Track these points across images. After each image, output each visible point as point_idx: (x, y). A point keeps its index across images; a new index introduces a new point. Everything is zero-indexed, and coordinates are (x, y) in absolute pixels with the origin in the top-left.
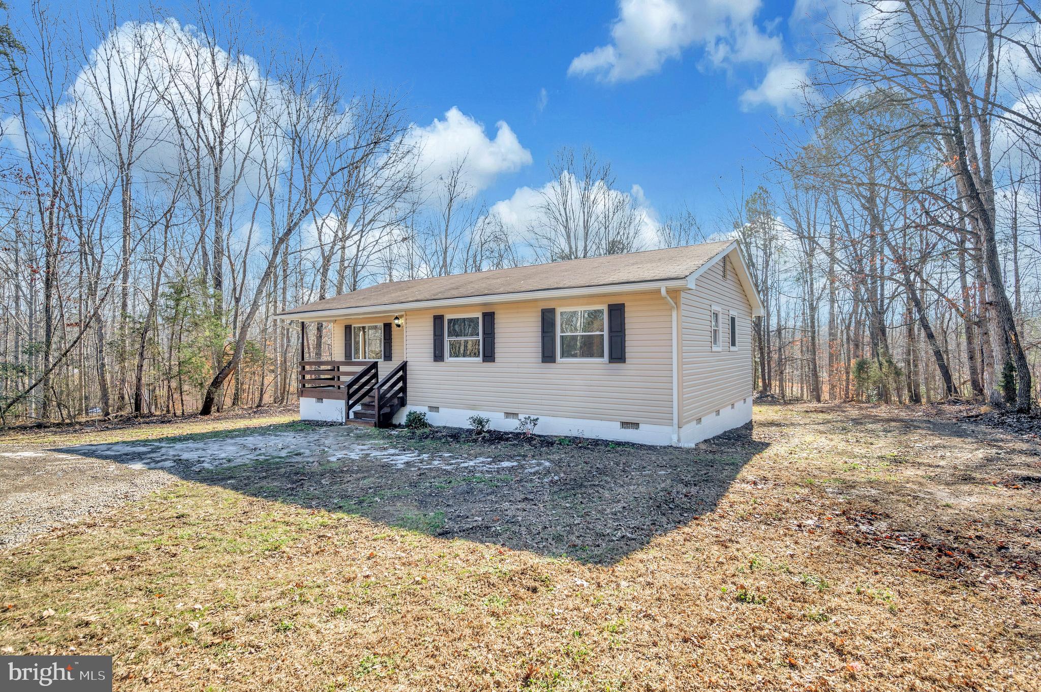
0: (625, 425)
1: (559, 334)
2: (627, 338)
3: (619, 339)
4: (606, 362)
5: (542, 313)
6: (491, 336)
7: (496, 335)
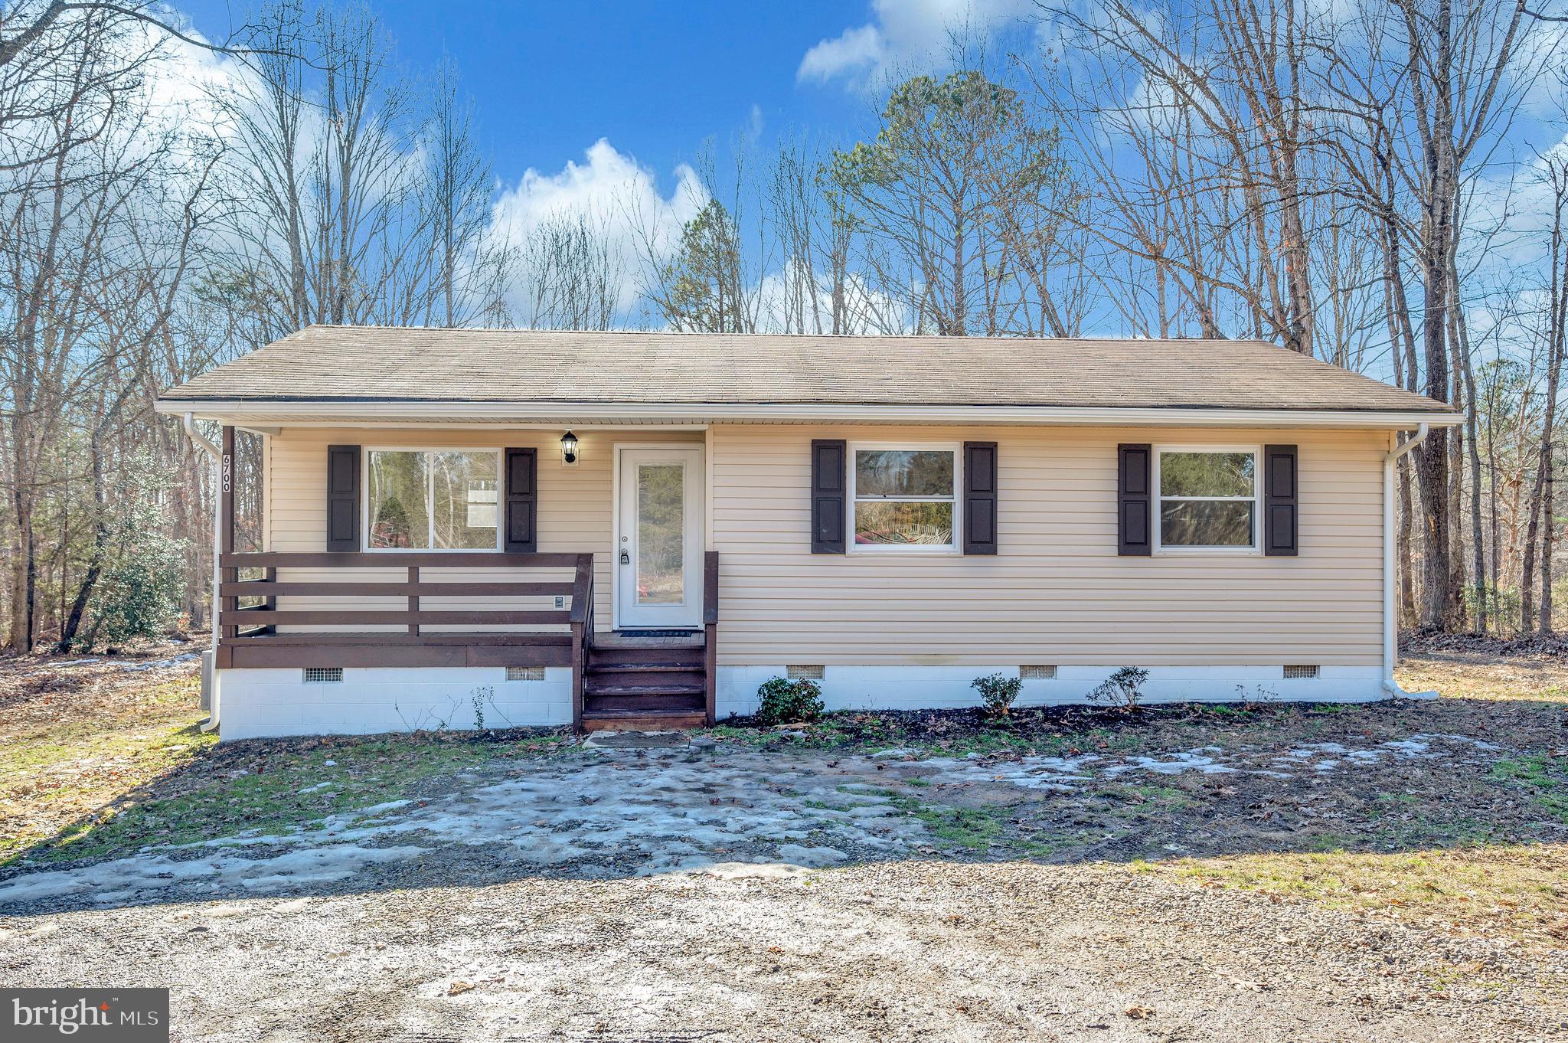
0: (1291, 670)
1: (1157, 498)
2: (1301, 509)
3: (1288, 510)
4: (1259, 554)
5: (1122, 452)
6: (990, 496)
7: (1000, 495)
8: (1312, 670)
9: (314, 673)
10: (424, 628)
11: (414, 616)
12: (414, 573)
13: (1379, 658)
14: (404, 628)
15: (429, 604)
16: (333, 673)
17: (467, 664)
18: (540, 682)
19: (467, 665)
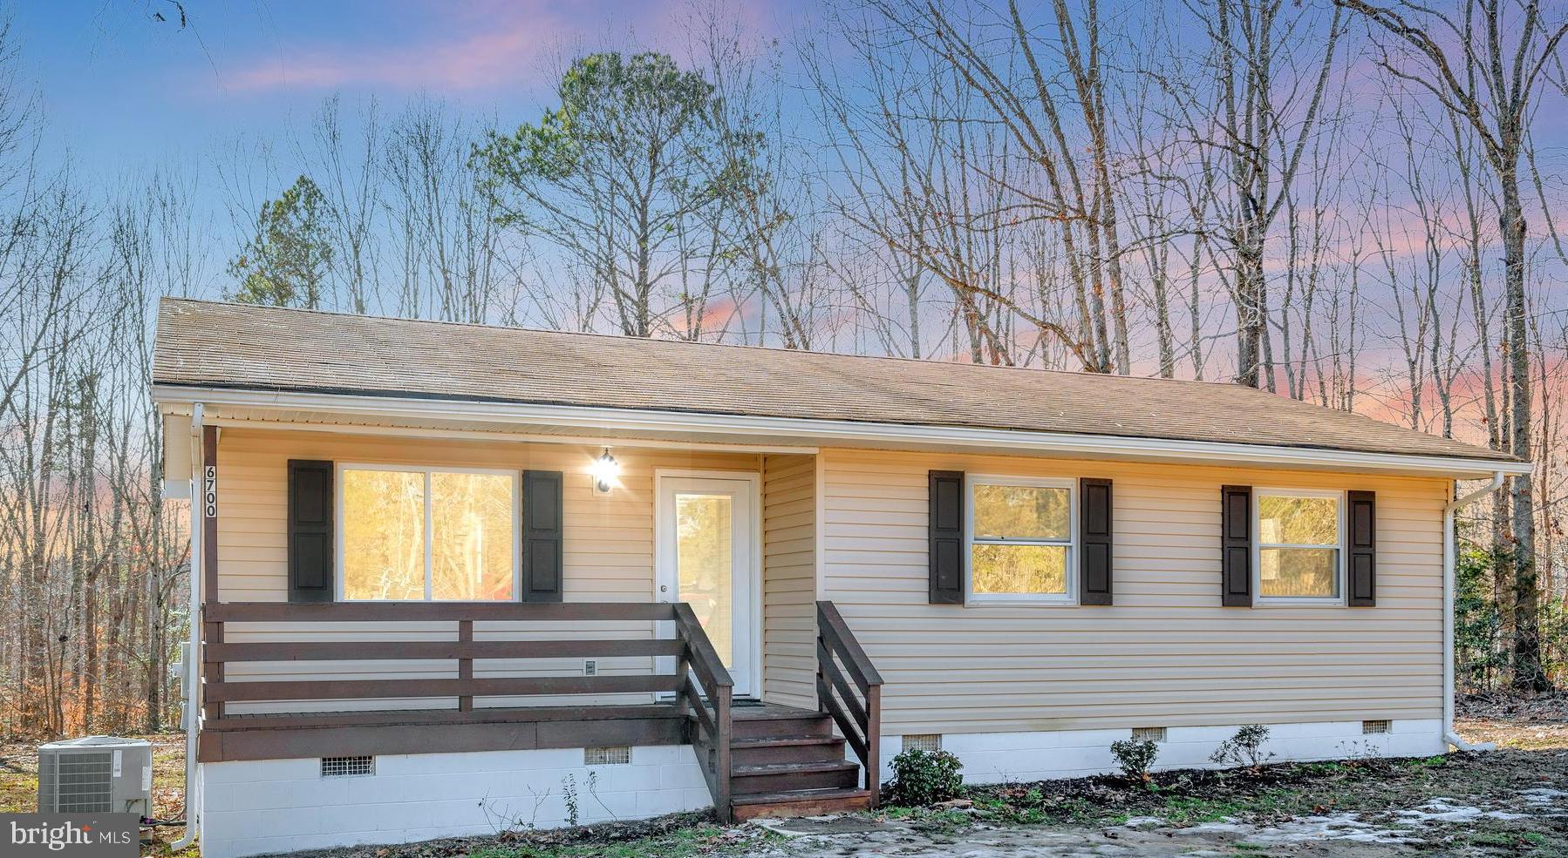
0: (1368, 725)
1: (1257, 545)
2: (1379, 558)
3: (1367, 559)
4: (1342, 605)
5: (1226, 495)
6: (1104, 539)
7: (1116, 539)
8: (1382, 725)
9: (333, 765)
10: (479, 702)
11: (466, 687)
12: (466, 629)
13: (1439, 711)
14: (451, 703)
15: (483, 668)
16: (360, 763)
17: (538, 746)
18: (624, 765)
19: (537, 748)
